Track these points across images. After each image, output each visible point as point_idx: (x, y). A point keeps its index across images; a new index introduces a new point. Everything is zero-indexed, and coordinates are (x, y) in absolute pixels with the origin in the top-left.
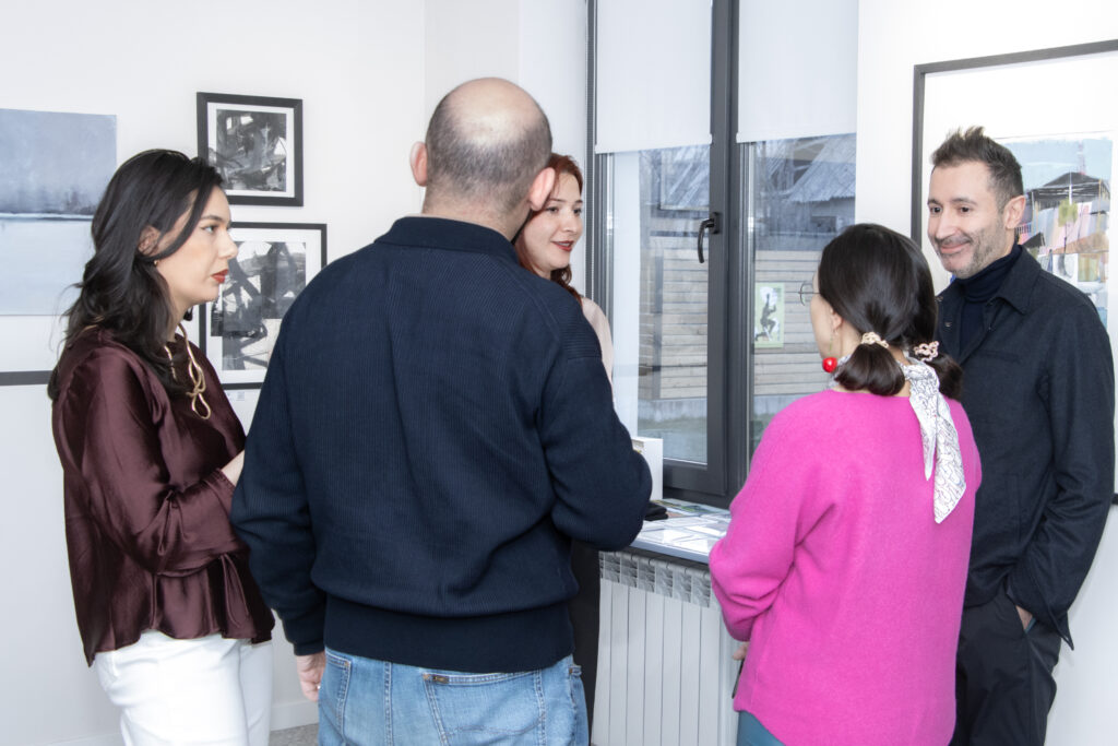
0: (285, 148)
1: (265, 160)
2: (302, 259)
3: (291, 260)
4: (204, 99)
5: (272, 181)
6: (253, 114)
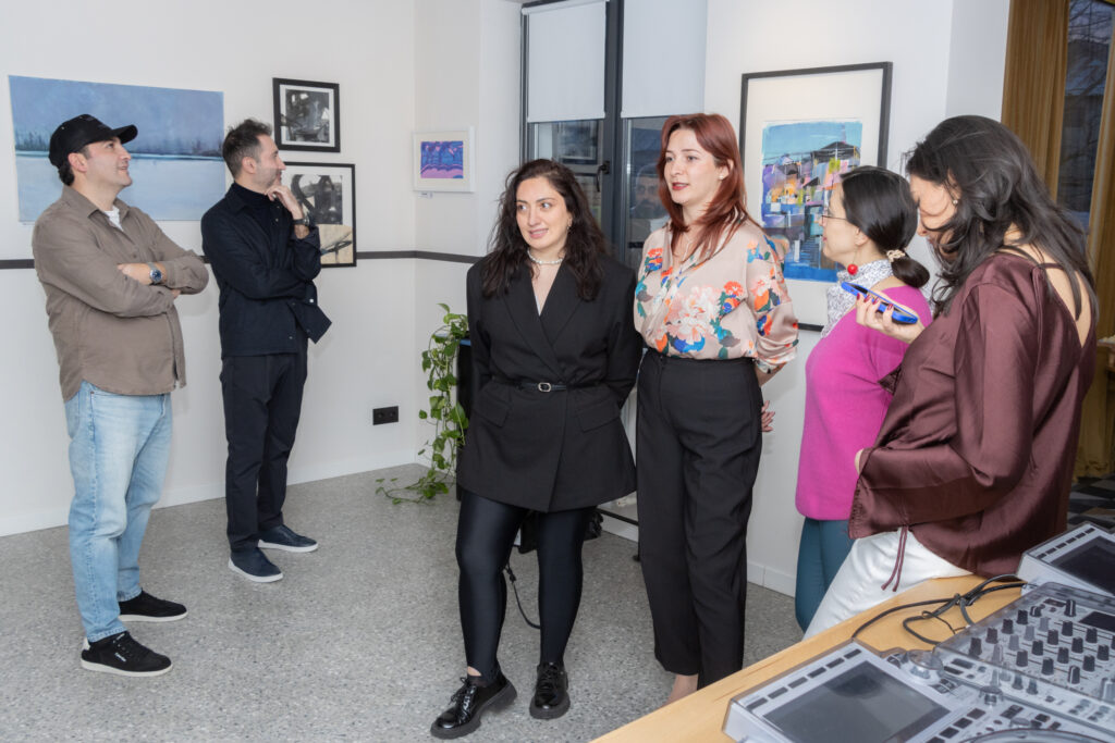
0: (328, 114)
1: (316, 123)
4: (277, 82)
5: (321, 136)
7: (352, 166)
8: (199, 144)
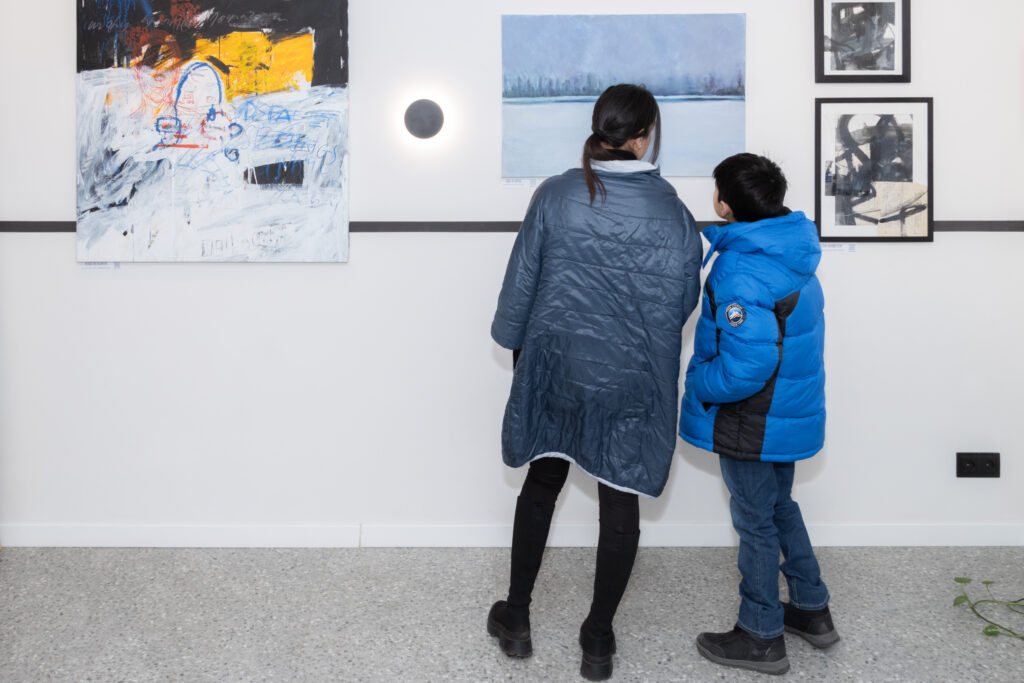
0: (893, 32)
1: (875, 44)
2: (909, 127)
3: (898, 129)
5: (882, 62)
6: (864, 5)
7: (929, 101)
8: (712, 80)
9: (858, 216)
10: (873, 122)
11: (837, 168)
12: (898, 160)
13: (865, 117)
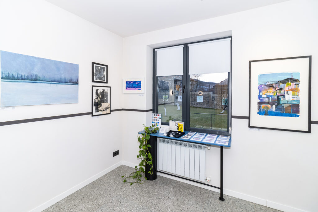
0: (105, 73)
1: (102, 75)
2: (107, 92)
3: (105, 92)
5: (103, 79)
6: (100, 67)
7: (110, 87)
9: (99, 110)
10: (102, 91)
11: (96, 101)
12: (105, 99)
13: (100, 90)
